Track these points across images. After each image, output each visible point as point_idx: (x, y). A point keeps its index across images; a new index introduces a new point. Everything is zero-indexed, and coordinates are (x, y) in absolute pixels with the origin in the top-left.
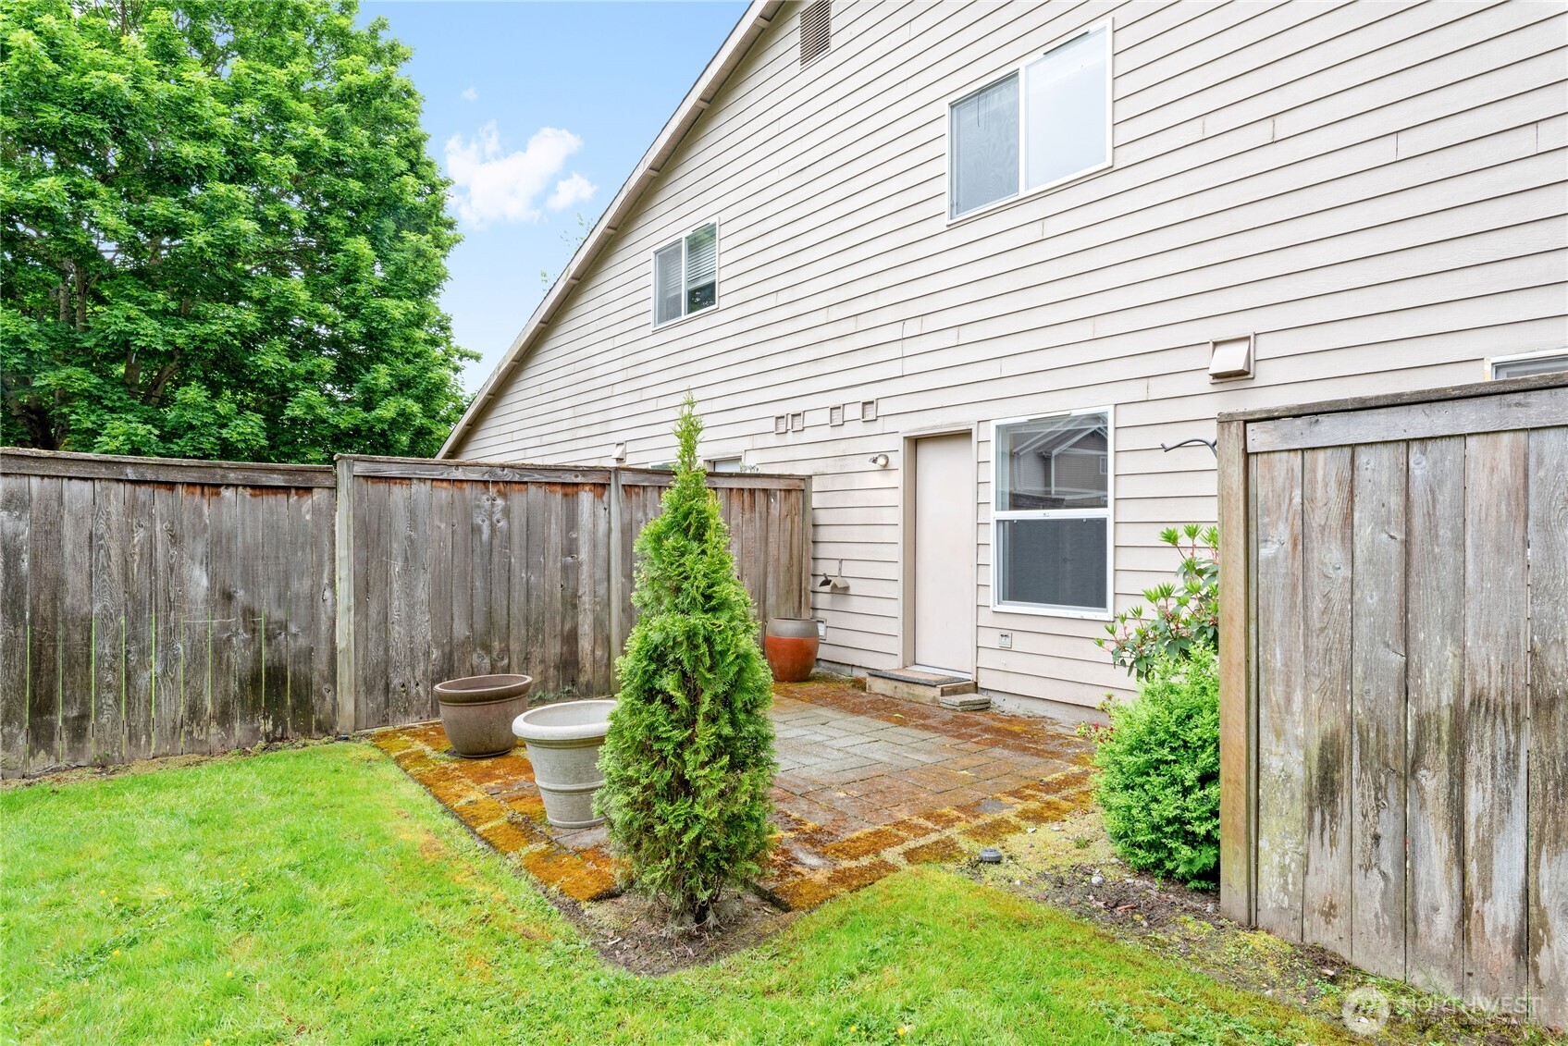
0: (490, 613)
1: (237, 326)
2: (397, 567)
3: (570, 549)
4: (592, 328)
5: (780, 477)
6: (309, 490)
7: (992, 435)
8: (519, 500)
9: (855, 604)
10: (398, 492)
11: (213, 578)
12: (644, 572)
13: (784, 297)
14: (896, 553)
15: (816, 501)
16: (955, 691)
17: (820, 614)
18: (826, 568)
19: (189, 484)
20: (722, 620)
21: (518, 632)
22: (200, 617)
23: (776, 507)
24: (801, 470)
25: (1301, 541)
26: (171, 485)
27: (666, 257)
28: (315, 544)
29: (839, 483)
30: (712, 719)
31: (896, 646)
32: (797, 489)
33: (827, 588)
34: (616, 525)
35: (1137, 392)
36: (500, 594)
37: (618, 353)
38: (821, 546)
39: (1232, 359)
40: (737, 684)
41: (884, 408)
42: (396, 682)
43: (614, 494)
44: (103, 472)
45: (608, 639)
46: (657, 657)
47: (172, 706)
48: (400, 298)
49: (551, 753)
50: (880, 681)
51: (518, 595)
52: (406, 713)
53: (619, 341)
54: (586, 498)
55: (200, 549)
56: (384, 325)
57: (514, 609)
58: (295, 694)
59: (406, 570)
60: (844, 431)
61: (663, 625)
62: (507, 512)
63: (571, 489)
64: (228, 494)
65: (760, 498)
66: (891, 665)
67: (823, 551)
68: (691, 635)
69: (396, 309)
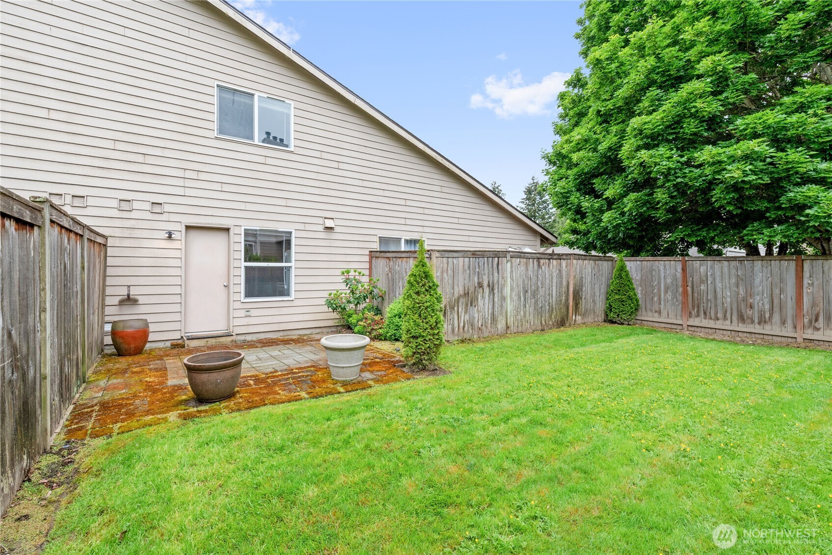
7: (241, 232)
14: (180, 281)
17: (108, 318)
25: (442, 273)
32: (105, 244)
35: (301, 227)
39: (329, 224)
41: (167, 208)
60: (132, 215)
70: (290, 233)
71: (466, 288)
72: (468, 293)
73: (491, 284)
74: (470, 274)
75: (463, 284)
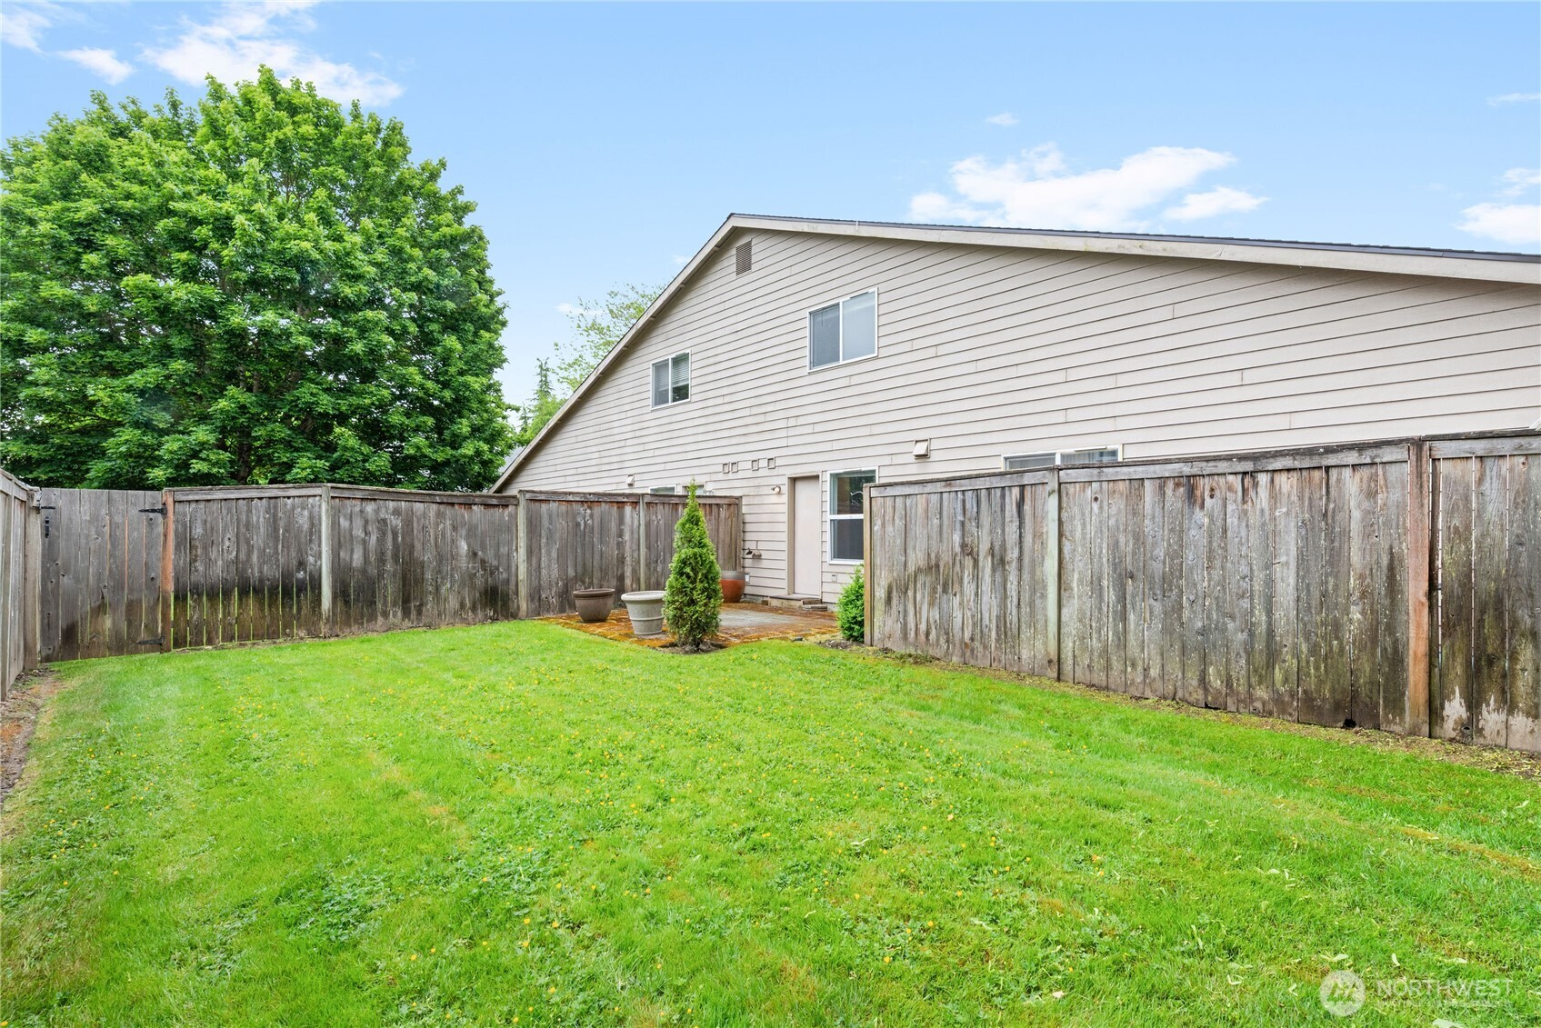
0: (584, 564)
1: (378, 400)
2: (544, 540)
3: (620, 535)
4: (612, 404)
5: (725, 497)
6: (507, 506)
7: (828, 478)
8: (597, 510)
9: (764, 564)
10: (544, 507)
11: (469, 545)
12: (677, 536)
13: (727, 399)
14: (784, 536)
15: (744, 510)
16: (810, 603)
17: (747, 570)
18: (749, 545)
19: (460, 504)
20: (705, 551)
21: (597, 574)
22: (464, 563)
23: (723, 513)
24: (736, 493)
25: (883, 525)
26: (453, 504)
27: (660, 367)
28: (509, 530)
29: (756, 501)
30: (701, 582)
31: (784, 584)
32: (734, 503)
33: (750, 556)
34: (642, 523)
35: (887, 461)
36: (588, 555)
37: (629, 421)
38: (747, 534)
39: (921, 449)
40: (709, 571)
41: (779, 462)
42: (543, 596)
43: (642, 507)
44: (428, 499)
45: (639, 579)
46: (684, 562)
47: (453, 603)
48: (477, 375)
49: (638, 606)
50: (775, 600)
51: (597, 557)
52: (548, 611)
53: (629, 414)
54: (628, 509)
55: (464, 532)
56: (467, 393)
57: (595, 563)
58: (503, 600)
59: (547, 543)
60: (760, 473)
61: (686, 552)
62: (592, 516)
63: (621, 504)
64: (474, 508)
65: (715, 509)
66: (783, 593)
67: (748, 536)
68: (695, 555)
69: (475, 383)
70: (874, 471)
71: (933, 556)
72: (937, 566)
73: (997, 548)
74: (941, 526)
75: (924, 546)
